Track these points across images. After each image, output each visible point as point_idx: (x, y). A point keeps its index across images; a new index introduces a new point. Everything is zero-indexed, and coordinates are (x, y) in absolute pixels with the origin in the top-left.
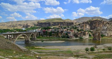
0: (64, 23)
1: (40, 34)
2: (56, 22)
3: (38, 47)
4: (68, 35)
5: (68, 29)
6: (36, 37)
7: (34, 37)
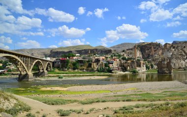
0: (95, 51)
1: (56, 65)
2: (82, 50)
3: (49, 89)
4: (109, 67)
5: (107, 58)
6: (45, 71)
7: (41, 71)
